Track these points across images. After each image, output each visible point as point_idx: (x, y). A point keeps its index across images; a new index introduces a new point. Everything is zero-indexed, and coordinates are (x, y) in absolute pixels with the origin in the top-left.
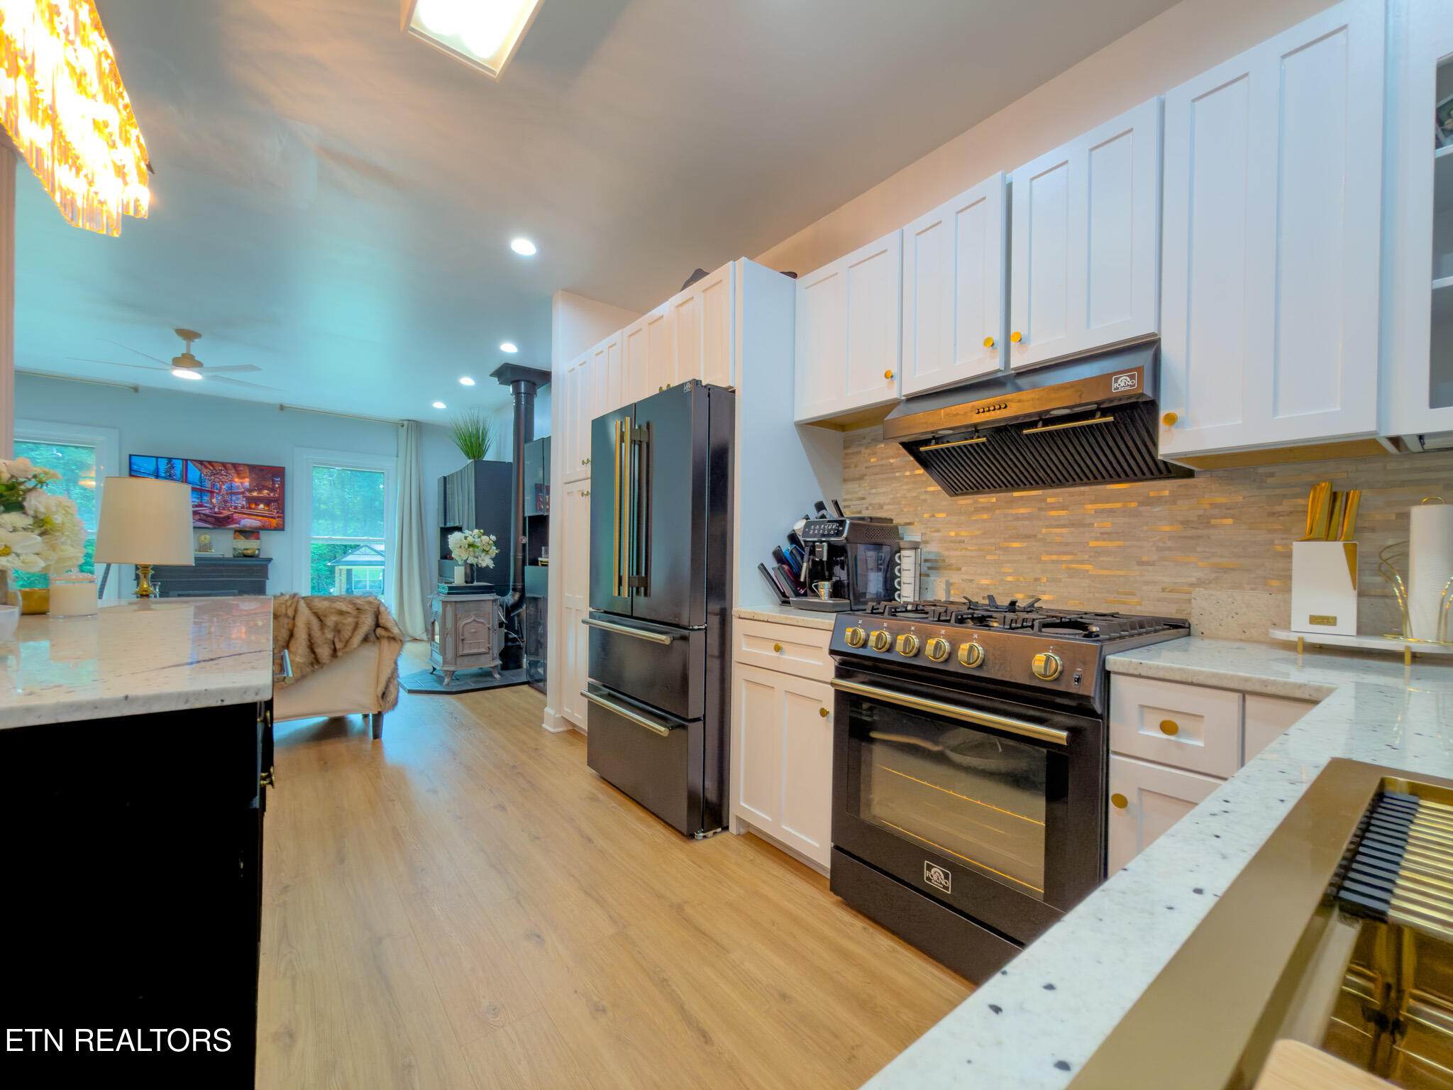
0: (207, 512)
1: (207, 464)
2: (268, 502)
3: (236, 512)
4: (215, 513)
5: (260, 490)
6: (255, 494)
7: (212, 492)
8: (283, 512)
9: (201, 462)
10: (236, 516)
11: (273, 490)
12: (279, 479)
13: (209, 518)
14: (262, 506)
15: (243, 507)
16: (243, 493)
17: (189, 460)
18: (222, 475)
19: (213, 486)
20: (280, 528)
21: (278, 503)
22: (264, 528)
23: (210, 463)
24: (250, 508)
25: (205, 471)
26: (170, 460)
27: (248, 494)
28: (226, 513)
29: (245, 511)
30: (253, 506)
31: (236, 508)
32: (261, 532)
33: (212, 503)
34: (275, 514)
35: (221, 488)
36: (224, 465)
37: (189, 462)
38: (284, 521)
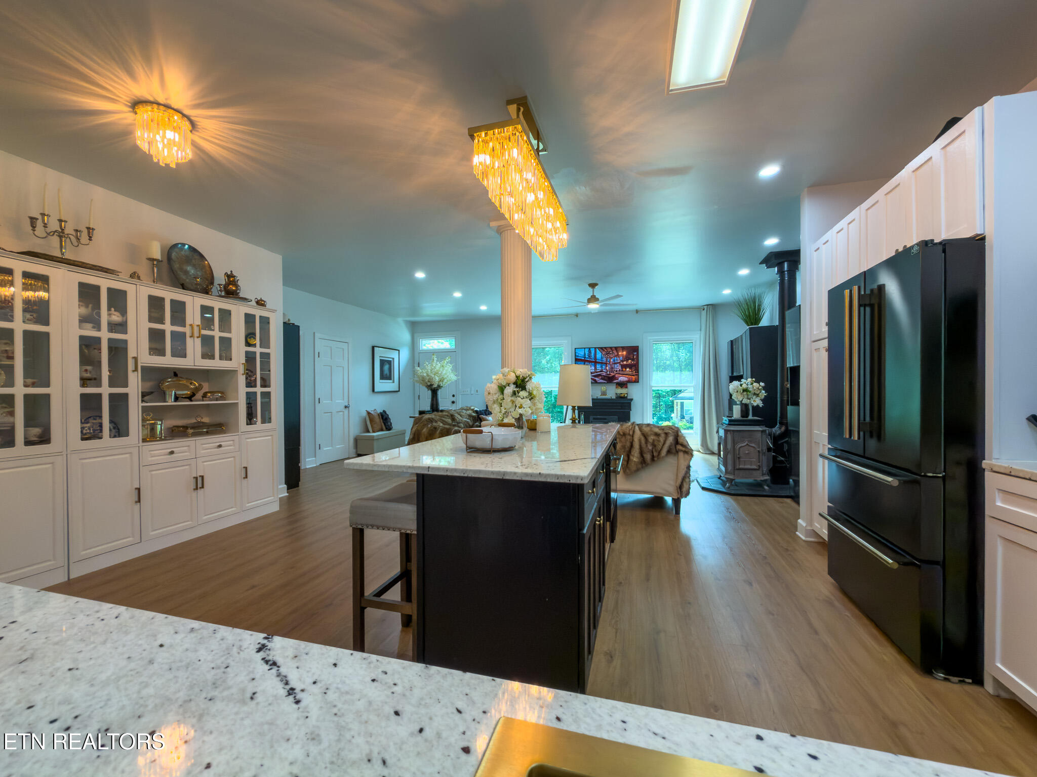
0: (604, 374)
1: (604, 349)
2: (630, 366)
3: (617, 374)
4: (608, 375)
5: (627, 360)
6: (625, 363)
7: (606, 364)
8: (638, 372)
9: (602, 348)
10: (617, 375)
11: (633, 360)
12: (636, 353)
13: (606, 378)
14: (628, 369)
15: (619, 371)
16: (620, 363)
17: (598, 348)
18: (610, 354)
19: (607, 360)
20: (637, 381)
21: (635, 367)
22: (629, 381)
23: (605, 348)
24: (623, 371)
25: (604, 353)
26: (590, 349)
27: (622, 363)
28: (612, 374)
29: (621, 372)
30: (624, 370)
31: (617, 371)
32: (628, 384)
33: (606, 369)
34: (634, 373)
35: (610, 361)
36: (611, 348)
37: (597, 349)
38: (638, 377)
